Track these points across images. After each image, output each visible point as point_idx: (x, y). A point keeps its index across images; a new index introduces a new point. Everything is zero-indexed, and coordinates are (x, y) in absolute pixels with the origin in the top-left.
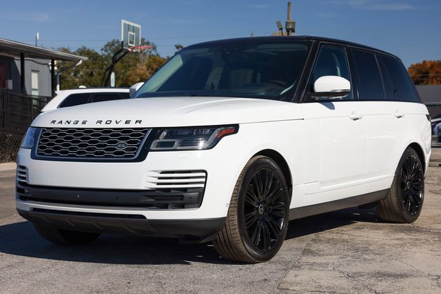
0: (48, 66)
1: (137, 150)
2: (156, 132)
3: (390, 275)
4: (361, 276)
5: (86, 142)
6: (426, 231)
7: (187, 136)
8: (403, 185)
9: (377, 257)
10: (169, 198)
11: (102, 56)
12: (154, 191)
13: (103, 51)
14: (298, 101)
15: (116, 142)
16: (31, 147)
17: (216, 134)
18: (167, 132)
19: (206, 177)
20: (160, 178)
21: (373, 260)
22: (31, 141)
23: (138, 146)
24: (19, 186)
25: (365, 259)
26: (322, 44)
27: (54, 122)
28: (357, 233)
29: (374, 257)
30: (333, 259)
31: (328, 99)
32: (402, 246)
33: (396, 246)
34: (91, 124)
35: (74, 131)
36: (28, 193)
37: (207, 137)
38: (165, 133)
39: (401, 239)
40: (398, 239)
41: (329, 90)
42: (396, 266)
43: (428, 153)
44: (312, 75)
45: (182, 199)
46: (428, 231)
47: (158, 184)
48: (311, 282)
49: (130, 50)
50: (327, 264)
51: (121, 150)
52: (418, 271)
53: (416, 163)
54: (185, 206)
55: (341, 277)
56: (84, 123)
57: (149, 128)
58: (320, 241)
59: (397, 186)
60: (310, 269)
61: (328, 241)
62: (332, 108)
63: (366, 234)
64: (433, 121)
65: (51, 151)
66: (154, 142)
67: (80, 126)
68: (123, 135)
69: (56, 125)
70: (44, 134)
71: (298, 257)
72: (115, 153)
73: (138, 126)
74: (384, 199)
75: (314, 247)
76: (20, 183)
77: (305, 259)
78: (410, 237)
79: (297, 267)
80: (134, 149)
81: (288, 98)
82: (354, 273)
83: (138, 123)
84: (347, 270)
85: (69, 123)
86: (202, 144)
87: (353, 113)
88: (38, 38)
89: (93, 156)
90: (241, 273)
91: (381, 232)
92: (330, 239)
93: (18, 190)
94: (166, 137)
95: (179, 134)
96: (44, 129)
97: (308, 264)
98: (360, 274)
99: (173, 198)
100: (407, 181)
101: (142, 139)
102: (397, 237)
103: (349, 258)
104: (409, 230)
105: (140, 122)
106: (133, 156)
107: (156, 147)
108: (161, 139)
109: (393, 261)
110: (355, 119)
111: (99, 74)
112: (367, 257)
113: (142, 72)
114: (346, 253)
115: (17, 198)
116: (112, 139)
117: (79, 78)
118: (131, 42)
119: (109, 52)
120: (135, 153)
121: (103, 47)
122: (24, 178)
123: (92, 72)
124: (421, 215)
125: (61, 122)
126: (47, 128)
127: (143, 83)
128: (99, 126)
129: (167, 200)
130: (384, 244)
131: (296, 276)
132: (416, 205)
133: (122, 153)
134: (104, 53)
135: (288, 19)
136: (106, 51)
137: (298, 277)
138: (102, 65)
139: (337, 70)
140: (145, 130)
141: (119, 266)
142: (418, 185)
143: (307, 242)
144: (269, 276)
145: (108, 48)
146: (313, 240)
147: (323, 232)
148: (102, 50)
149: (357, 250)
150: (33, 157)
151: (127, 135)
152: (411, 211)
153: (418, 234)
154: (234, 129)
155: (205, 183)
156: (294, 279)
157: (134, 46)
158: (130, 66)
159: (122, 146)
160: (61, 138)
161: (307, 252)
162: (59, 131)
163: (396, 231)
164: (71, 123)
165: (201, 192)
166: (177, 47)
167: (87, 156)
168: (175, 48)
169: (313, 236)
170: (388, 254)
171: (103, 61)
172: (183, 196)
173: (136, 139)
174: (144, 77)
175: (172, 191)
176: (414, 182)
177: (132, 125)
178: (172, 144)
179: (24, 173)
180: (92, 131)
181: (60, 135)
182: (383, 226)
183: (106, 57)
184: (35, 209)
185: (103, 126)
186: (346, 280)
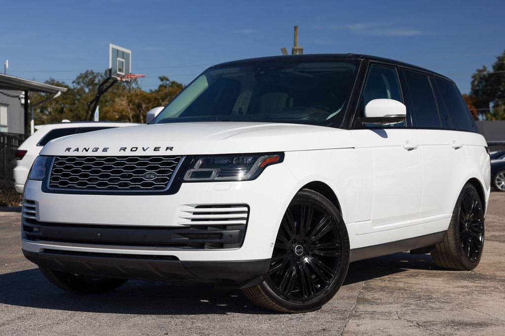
0: (20, 99)
1: (169, 180)
2: (190, 160)
3: (467, 324)
4: (433, 325)
5: (108, 172)
6: (491, 279)
7: (225, 165)
8: (461, 226)
9: (446, 305)
10: (206, 236)
11: (74, 89)
12: (189, 228)
13: (74, 84)
14: (347, 127)
15: (144, 172)
16: (42, 178)
17: (259, 163)
18: (203, 161)
19: (248, 212)
20: (195, 213)
21: (440, 308)
22: (41, 172)
23: (170, 176)
24: (26, 224)
25: (432, 308)
26: (371, 63)
27: (68, 149)
28: (412, 280)
29: (442, 305)
30: (395, 308)
31: (379, 125)
32: (469, 294)
33: (462, 294)
34: (113, 152)
35: (94, 160)
36: (37, 232)
37: (248, 167)
38: (200, 162)
39: (466, 287)
40: (462, 287)
41: (382, 115)
42: (470, 315)
43: (487, 190)
44: (362, 98)
45: (221, 238)
46: (493, 278)
47: (193, 220)
48: (378, 332)
49: (119, 79)
50: (390, 313)
51: (149, 181)
52: (497, 320)
53: (475, 201)
54: (225, 245)
55: (411, 326)
56: (105, 150)
57: (182, 156)
58: (373, 289)
59: (454, 228)
60: (372, 318)
61: (383, 289)
62: (385, 135)
63: (423, 281)
64: (491, 153)
65: (67, 183)
66: (189, 171)
67: (100, 153)
68: (152, 164)
69: (71, 153)
70: (57, 164)
71: (354, 306)
72: (143, 185)
73: (169, 153)
74: (439, 243)
75: (368, 295)
76: (27, 220)
77: (361, 308)
78: (475, 284)
79: (356, 315)
80: (165, 180)
81: (335, 124)
82: (425, 322)
83: (169, 150)
84: (415, 318)
85: (87, 151)
86: (241, 174)
87: (407, 142)
88: (7, 67)
89: (116, 188)
90: (293, 323)
91: (440, 279)
92: (383, 287)
93: (25, 228)
94: (201, 167)
95: (216, 162)
96: (57, 158)
97: (366, 312)
98: (433, 324)
99: (210, 236)
100: (466, 222)
101: (174, 168)
102: (460, 284)
103: (412, 307)
104: (472, 278)
105: (171, 149)
106: (163, 188)
107: (191, 177)
108: (197, 168)
109: (465, 310)
110: (410, 149)
111: (71, 111)
112: (433, 305)
113: (121, 108)
114: (407, 301)
115: (23, 238)
116: (139, 168)
117: (46, 115)
118: (120, 70)
119: (82, 84)
120: (166, 185)
121: (75, 78)
122: (34, 215)
123: (62, 109)
124: (481, 261)
125: (77, 150)
126: (61, 157)
127: (163, 108)
128: (122, 154)
129: (205, 238)
130: (448, 292)
131: (358, 326)
132: (476, 249)
133: (151, 184)
134: (75, 85)
135: (295, 46)
136: (78, 83)
137: (360, 326)
138: (74, 101)
139: (387, 93)
140: (177, 158)
141: (148, 317)
142: (478, 226)
143: (358, 290)
144: (327, 326)
145: (81, 80)
146: (364, 288)
147: (373, 280)
148: (73, 82)
149: (419, 298)
150: (45, 189)
151: (156, 164)
152: (471, 256)
153: (482, 282)
154: (278, 157)
155: (247, 219)
156: (357, 329)
157: (123, 74)
158: (107, 101)
159: (150, 176)
160: (79, 168)
161: (361, 300)
162: (75, 160)
163: (457, 278)
164: (90, 151)
165: (243, 229)
166: (162, 79)
167: (110, 188)
168: (159, 80)
169: (362, 284)
170: (457, 303)
171: (75, 96)
172: (222, 234)
173: (168, 168)
174: (124, 113)
175: (209, 228)
176: (473, 222)
177: (162, 152)
178: (209, 174)
179: (33, 209)
180: (115, 160)
181: (76, 164)
182: (440, 274)
183: (78, 91)
184: (46, 251)
185: (128, 153)
186: (418, 330)
